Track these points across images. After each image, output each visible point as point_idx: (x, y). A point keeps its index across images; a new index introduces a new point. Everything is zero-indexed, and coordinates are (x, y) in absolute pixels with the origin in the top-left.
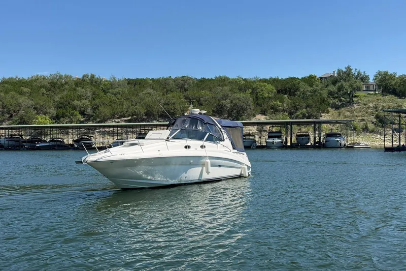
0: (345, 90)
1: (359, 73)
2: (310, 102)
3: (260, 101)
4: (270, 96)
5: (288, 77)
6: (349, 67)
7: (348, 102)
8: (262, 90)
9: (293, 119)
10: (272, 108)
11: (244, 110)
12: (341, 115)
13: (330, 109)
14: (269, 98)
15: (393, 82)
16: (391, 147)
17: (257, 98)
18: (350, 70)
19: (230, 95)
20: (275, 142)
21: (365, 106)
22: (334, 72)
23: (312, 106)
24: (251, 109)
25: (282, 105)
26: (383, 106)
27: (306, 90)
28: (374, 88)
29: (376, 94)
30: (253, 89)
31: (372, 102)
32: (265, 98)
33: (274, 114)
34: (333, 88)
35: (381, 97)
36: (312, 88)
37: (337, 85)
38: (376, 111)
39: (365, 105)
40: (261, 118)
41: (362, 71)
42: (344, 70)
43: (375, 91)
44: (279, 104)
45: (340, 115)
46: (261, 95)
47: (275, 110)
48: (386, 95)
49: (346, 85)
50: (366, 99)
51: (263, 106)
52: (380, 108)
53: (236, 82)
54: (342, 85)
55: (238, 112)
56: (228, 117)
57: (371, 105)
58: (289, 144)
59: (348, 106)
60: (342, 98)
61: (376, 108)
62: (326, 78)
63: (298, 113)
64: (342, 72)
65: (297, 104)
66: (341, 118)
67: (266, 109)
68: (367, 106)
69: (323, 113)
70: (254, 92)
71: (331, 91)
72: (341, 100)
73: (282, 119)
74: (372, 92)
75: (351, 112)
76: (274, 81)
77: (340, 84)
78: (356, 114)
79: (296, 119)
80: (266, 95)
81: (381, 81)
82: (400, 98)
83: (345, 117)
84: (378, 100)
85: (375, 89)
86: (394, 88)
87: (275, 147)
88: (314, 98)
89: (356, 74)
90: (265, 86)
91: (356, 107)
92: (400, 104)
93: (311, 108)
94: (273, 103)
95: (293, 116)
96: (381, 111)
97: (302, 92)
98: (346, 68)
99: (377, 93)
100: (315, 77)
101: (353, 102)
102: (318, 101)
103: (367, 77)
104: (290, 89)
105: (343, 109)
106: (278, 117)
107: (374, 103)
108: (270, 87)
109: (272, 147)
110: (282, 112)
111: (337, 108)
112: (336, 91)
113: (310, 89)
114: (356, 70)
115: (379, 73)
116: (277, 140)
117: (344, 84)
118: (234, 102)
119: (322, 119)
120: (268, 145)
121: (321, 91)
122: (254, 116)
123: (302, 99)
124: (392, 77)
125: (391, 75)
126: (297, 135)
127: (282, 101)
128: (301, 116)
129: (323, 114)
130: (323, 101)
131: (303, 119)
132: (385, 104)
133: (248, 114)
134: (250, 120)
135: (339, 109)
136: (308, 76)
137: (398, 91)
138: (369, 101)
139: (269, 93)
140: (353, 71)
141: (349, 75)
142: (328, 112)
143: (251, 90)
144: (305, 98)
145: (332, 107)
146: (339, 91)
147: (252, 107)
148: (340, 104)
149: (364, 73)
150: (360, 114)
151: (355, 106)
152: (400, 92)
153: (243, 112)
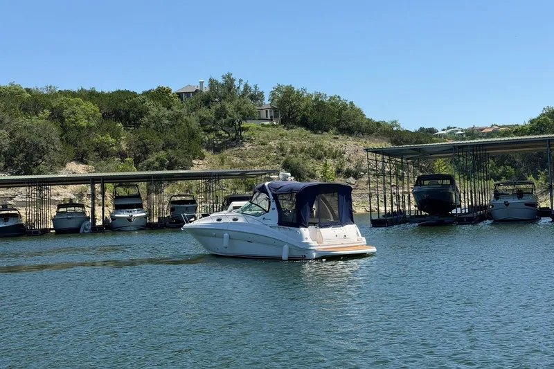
0: (228, 117)
1: (246, 87)
2: (171, 137)
3: (72, 135)
4: (92, 124)
5: (114, 90)
6: (229, 76)
7: (234, 139)
8: (74, 113)
9: (141, 171)
10: (97, 150)
11: (42, 152)
12: (226, 163)
13: (204, 150)
14: (90, 128)
15: (303, 105)
16: (377, 218)
17: (64, 129)
18: (232, 81)
19: (7, 120)
20: (135, 218)
21: (263, 147)
22: (201, 83)
23: (176, 145)
24: (55, 150)
25: (117, 144)
26: (293, 147)
27: (161, 114)
28: (269, 116)
29: (273, 125)
30: (52, 110)
31: (274, 139)
32: (82, 128)
33: (102, 162)
34: (206, 113)
35: (284, 131)
36: (170, 111)
37: (213, 108)
38: (283, 155)
39: (262, 144)
40: (79, 170)
41: (251, 85)
42: (221, 81)
43: (271, 120)
44: (111, 140)
45: (222, 162)
46: (73, 122)
47: (103, 153)
48: (292, 128)
49: (230, 108)
50: (262, 134)
51: (79, 144)
52: (289, 151)
53: (12, 94)
54: (223, 108)
55: (29, 157)
56: (5, 167)
57: (272, 143)
58: (156, 220)
59: (235, 146)
60: (221, 132)
61: (282, 150)
62: (188, 94)
63: (151, 160)
64: (217, 84)
65: (148, 141)
66: (226, 169)
67: (85, 152)
68: (267, 147)
69: (194, 158)
70: (57, 115)
71: (205, 119)
72: (219, 136)
73: (122, 170)
74: (267, 123)
75: (242, 157)
76: (92, 96)
77: (219, 106)
78: (250, 160)
79: (147, 170)
80: (84, 123)
81: (282, 103)
82: (315, 133)
83: (233, 165)
84: (282, 135)
85: (271, 117)
86: (304, 115)
87: (133, 228)
88: (177, 129)
89: (242, 89)
90: (78, 104)
91: (249, 148)
92: (319, 143)
93: (174, 149)
94: (98, 138)
95: (140, 165)
96: (292, 156)
97: (153, 118)
98: (224, 78)
99: (275, 123)
100: (169, 91)
101: (242, 139)
102: (185, 136)
103: (261, 94)
104: (127, 113)
105: (226, 152)
106: (111, 166)
107: (277, 141)
108: (90, 107)
109: (128, 228)
110: (117, 156)
111: (217, 150)
112: (214, 117)
113: (167, 113)
114: (241, 81)
115: (278, 89)
116: (137, 214)
117: (227, 106)
118: (18, 135)
119: (194, 170)
120: (118, 223)
121: (188, 118)
122: (63, 165)
123: (156, 133)
124: (299, 97)
125: (298, 92)
126: (173, 202)
127: (116, 135)
128: (157, 164)
129: (194, 162)
130: (192, 136)
131: (162, 170)
132: (294, 143)
133: (52, 162)
134: (56, 173)
135: (219, 152)
136: (155, 89)
137: (310, 120)
138: (268, 137)
139: (88, 119)
140: (236, 83)
141: (229, 89)
142: (202, 157)
143: (47, 112)
144: (160, 130)
145: (208, 149)
146: (218, 118)
147: (59, 146)
148: (220, 142)
149: (256, 87)
150: (256, 161)
151: (247, 145)
152: (315, 122)
153: (40, 158)
